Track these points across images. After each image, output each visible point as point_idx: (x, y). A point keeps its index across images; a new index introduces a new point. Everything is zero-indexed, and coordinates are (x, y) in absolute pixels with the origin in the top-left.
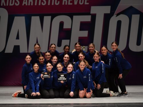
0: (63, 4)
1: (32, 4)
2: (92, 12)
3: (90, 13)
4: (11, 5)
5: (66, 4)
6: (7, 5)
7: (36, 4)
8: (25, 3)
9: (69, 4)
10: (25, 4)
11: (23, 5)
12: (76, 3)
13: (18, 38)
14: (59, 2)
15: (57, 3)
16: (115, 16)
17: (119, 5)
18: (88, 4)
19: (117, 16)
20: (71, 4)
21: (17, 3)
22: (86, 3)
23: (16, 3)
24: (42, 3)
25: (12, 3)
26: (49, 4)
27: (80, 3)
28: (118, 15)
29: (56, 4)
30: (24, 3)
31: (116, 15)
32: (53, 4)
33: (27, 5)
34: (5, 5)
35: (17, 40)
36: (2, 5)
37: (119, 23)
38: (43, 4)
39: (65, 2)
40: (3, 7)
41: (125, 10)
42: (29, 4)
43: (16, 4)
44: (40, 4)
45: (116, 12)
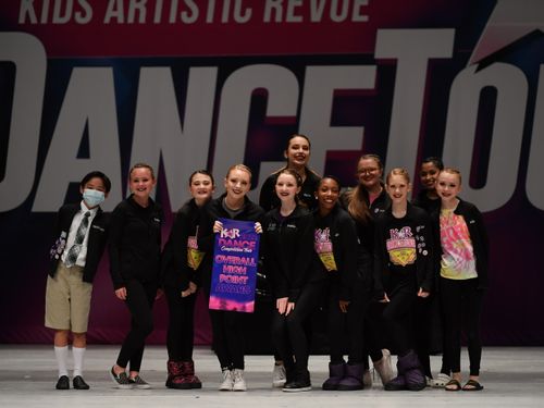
0: (267, 18)
1: (142, 20)
2: (381, 52)
3: (373, 55)
4: (57, 20)
5: (278, 19)
6: (44, 20)
7: (157, 20)
8: (114, 14)
9: (291, 18)
10: (114, 19)
11: (107, 20)
12: (316, 16)
13: (84, 152)
14: (249, 12)
15: (243, 14)
16: (470, 69)
17: (488, 25)
18: (365, 18)
19: (478, 70)
20: (299, 19)
21: (83, 15)
22: (357, 18)
23: (78, 15)
24: (184, 15)
25: (62, 14)
26: (210, 19)
27: (334, 17)
28: (483, 64)
29: (239, 19)
30: (110, 14)
31: (476, 66)
32: (225, 19)
33: (121, 20)
34: (34, 20)
35: (83, 161)
36: (22, 20)
37: (488, 97)
38: (185, 19)
39: (274, 11)
40: (27, 28)
41: (510, 46)
42: (131, 20)
43: (79, 19)
44: (172, 19)
45: (478, 53)
